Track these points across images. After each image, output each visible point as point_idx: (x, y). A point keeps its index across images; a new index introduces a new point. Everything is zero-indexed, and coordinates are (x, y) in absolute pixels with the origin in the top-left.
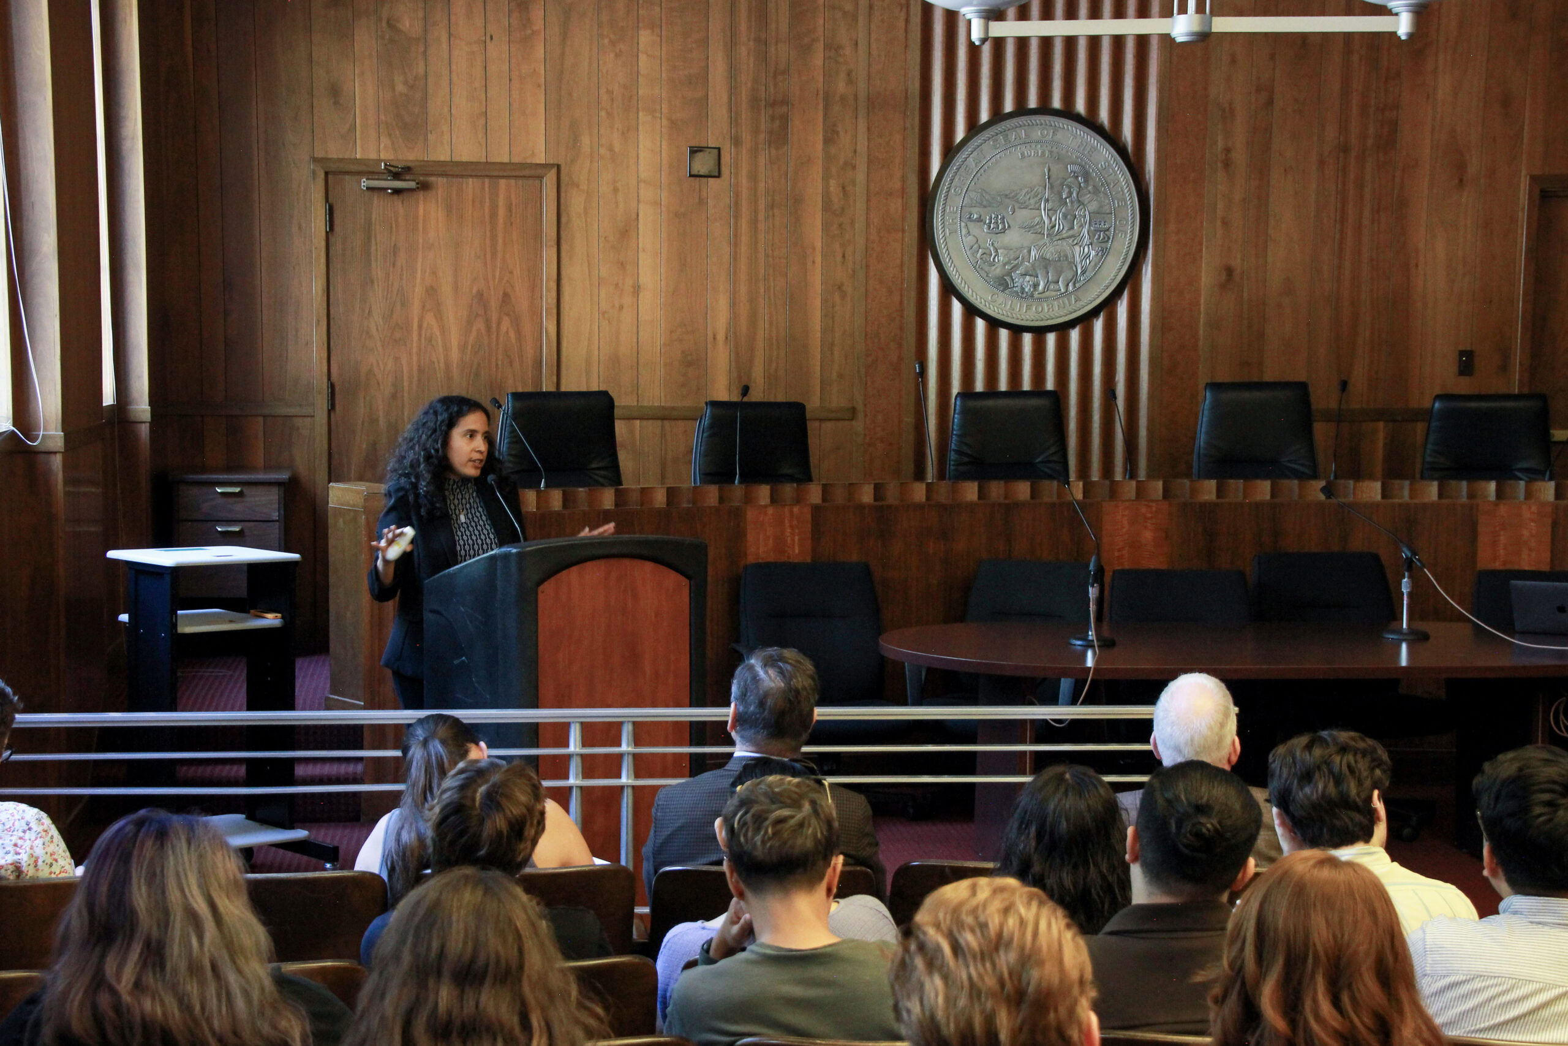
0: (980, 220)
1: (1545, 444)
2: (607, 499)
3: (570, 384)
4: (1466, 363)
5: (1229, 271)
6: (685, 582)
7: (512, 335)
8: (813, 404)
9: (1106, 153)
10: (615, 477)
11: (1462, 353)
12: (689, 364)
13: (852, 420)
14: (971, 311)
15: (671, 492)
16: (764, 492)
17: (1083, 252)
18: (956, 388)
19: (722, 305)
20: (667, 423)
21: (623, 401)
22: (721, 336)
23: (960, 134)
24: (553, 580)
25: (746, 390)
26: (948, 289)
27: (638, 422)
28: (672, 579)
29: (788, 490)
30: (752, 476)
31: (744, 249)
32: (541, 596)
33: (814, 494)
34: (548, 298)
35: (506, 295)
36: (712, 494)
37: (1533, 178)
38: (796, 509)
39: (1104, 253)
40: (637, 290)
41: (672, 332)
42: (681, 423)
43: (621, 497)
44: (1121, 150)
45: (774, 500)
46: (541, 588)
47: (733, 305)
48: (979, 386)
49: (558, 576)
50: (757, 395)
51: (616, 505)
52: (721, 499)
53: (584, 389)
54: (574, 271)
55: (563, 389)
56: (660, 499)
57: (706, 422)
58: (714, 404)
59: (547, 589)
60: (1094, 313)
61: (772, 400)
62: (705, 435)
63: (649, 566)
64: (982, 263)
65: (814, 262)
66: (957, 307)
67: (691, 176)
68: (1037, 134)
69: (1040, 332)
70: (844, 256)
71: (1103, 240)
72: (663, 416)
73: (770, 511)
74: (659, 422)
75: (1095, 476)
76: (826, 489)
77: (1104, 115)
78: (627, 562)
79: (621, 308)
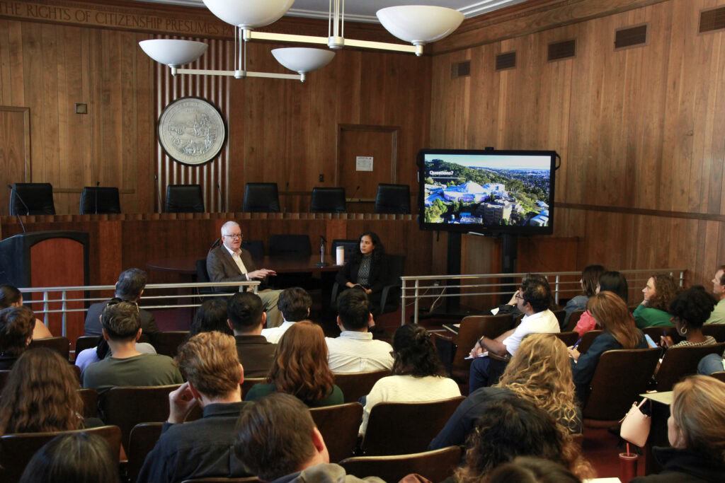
0: (174, 130)
1: (345, 203)
2: (51, 219)
3: (36, 180)
4: (322, 178)
5: (253, 149)
6: (81, 245)
7: (14, 164)
8: (120, 188)
9: (214, 111)
10: (53, 211)
11: (321, 175)
12: (77, 175)
13: (133, 193)
14: (172, 159)
15: (74, 217)
16: (105, 217)
17: (207, 142)
18: (167, 184)
19: (89, 155)
20: (70, 194)
21: (55, 187)
22: (88, 166)
23: (167, 103)
24: (36, 245)
25: (98, 183)
26: (164, 152)
27: (61, 194)
28: (78, 244)
29: (114, 216)
30: (101, 211)
31: (96, 136)
32: (32, 252)
33: (123, 217)
34: (27, 152)
35: (11, 151)
36: (88, 217)
37: (339, 125)
38: (116, 222)
39: (214, 142)
40: (58, 150)
41: (71, 164)
42: (76, 194)
43: (56, 218)
44: (218, 110)
45: (109, 219)
46: (32, 248)
47: (92, 155)
48: (175, 183)
49: (38, 244)
50: (101, 185)
51: (55, 221)
52: (91, 219)
53: (40, 182)
54: (36, 144)
55: (33, 182)
56: (70, 219)
57: (85, 194)
58: (87, 188)
59: (34, 249)
60: (211, 161)
61: (106, 186)
62: (85, 198)
63: (68, 240)
64: (175, 144)
65: (120, 142)
66: (167, 158)
67: (77, 113)
68: (192, 104)
69: (194, 166)
70: (130, 141)
71: (214, 138)
72: (69, 192)
73: (108, 223)
74: (67, 194)
75: (212, 211)
76: (126, 216)
77: (213, 99)
78: (61, 239)
79: (53, 156)
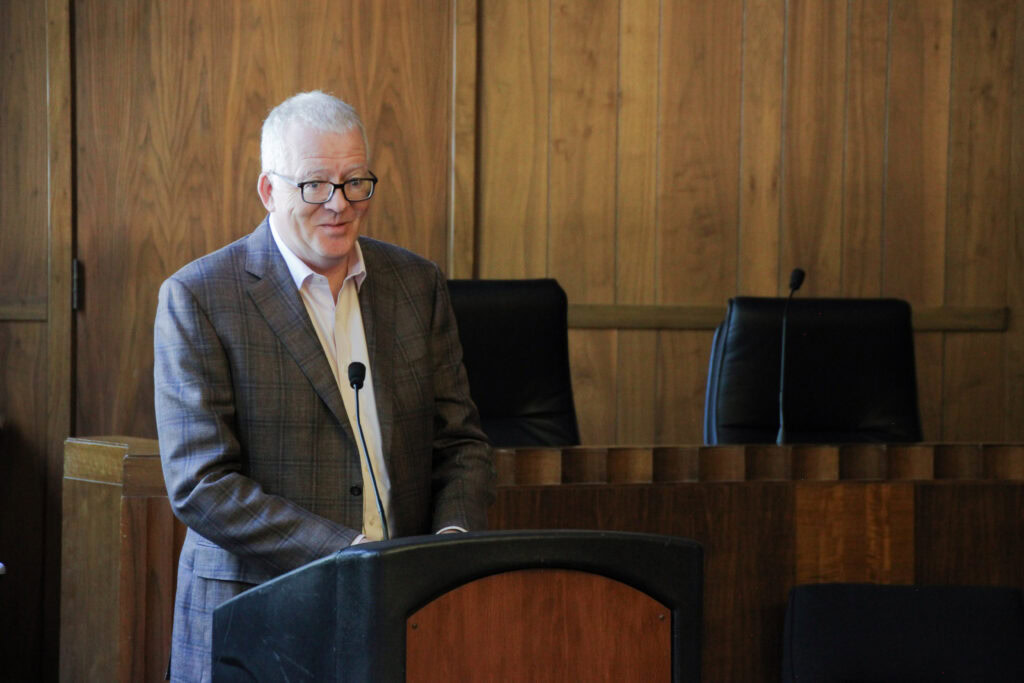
2: (549, 467)
3: (503, 264)
6: (663, 612)
7: (396, 179)
8: (928, 303)
10: (565, 428)
12: (707, 232)
13: (1004, 330)
15: (661, 457)
16: (827, 459)
19: (767, 127)
20: (666, 335)
21: (582, 296)
22: (764, 182)
24: (432, 607)
25: (798, 278)
27: (615, 333)
28: (640, 606)
29: (872, 455)
30: (806, 432)
31: (808, 27)
32: (411, 634)
33: (920, 462)
34: (459, 118)
35: (386, 109)
36: (735, 460)
38: (885, 490)
40: (615, 100)
41: (677, 175)
42: (689, 336)
43: (572, 465)
45: (846, 473)
46: (412, 620)
47: (787, 126)
49: (442, 598)
50: (829, 284)
51: (565, 478)
52: (751, 471)
53: (520, 275)
54: (507, 69)
55: (485, 275)
56: (642, 468)
57: (731, 332)
58: (747, 303)
59: (424, 622)
61: (855, 294)
62: (728, 356)
63: (600, 583)
65: (937, 47)
70: (994, 34)
72: (660, 324)
73: (839, 491)
74: (651, 335)
76: (941, 455)
78: (560, 576)
79: (588, 132)
